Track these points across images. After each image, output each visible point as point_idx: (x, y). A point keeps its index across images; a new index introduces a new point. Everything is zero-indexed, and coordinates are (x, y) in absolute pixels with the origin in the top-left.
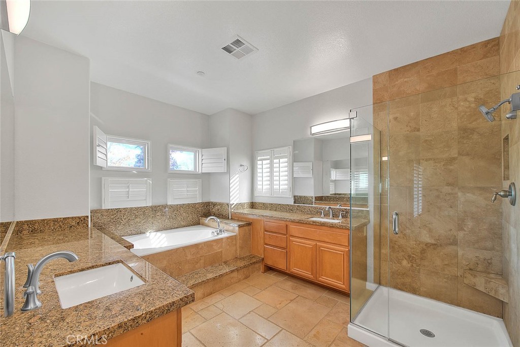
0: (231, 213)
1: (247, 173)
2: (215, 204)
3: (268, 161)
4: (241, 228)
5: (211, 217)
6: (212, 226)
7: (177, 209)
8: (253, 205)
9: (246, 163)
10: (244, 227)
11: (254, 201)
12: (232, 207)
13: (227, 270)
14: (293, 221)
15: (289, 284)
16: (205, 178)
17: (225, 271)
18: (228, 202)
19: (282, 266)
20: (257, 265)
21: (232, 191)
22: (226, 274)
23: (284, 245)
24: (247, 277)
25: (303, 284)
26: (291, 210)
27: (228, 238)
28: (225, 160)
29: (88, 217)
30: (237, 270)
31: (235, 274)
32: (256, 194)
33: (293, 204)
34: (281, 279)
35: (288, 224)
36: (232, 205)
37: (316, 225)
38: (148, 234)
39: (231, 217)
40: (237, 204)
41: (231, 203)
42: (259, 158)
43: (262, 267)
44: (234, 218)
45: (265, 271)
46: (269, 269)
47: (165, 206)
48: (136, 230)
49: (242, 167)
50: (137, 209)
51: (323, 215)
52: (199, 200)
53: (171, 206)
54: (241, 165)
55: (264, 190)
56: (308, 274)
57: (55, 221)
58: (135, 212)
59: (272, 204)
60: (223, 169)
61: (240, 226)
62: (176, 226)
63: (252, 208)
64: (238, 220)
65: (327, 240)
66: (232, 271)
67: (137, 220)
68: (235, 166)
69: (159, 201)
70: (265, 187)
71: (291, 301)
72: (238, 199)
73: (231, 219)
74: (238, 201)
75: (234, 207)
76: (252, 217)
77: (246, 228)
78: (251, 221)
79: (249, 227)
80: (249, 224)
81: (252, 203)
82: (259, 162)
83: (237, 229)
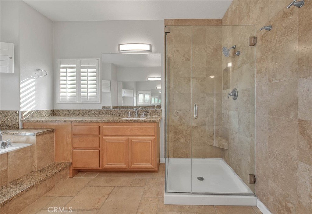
0: (22, 121)
1: (47, 79)
3: (74, 70)
4: (40, 137)
8: (54, 113)
9: (45, 70)
10: (45, 135)
11: (56, 108)
12: (23, 115)
14: (106, 122)
15: (102, 180)
19: (94, 164)
20: (63, 173)
21: (23, 97)
23: (96, 145)
24: (50, 189)
25: (117, 175)
26: (100, 114)
28: (11, 58)
32: (58, 101)
33: (102, 109)
35: (100, 125)
36: (22, 113)
37: (129, 122)
39: (23, 126)
40: (32, 111)
41: (21, 110)
42: (62, 66)
43: (69, 172)
45: (73, 175)
46: (78, 171)
49: (39, 72)
51: (130, 116)
54: (37, 70)
55: (68, 98)
56: (122, 166)
59: (79, 110)
61: (37, 135)
63: (54, 116)
64: (34, 129)
65: (138, 133)
70: (69, 94)
71: (109, 194)
72: (34, 106)
73: (23, 129)
74: (34, 108)
75: (27, 115)
76: (56, 124)
77: (48, 136)
78: (54, 128)
79: (52, 134)
80: (51, 131)
81: (54, 110)
82: (62, 70)
83: (33, 138)
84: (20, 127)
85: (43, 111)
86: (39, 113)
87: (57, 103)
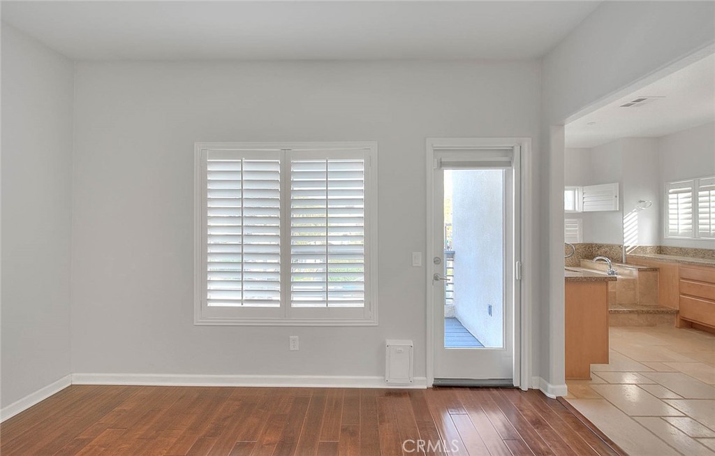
0: (626, 255)
1: (651, 211)
2: (600, 246)
3: (690, 194)
4: (643, 273)
5: (598, 258)
6: (598, 268)
8: (660, 250)
9: (650, 200)
10: (648, 272)
11: (665, 244)
12: (627, 250)
13: (623, 309)
16: (586, 218)
17: (621, 310)
18: (620, 243)
20: (667, 316)
21: (627, 232)
22: (624, 312)
24: (652, 325)
27: (623, 280)
28: (616, 197)
30: (638, 312)
31: (634, 317)
32: (666, 236)
36: (626, 247)
39: (626, 260)
40: (635, 247)
41: (625, 245)
42: (670, 191)
43: (677, 320)
44: (631, 261)
45: (682, 327)
46: (689, 324)
49: (643, 203)
52: (579, 240)
54: (640, 202)
55: (680, 231)
59: (696, 249)
60: (613, 207)
61: (639, 270)
63: (660, 253)
64: (637, 265)
66: (630, 312)
68: (631, 203)
70: (681, 227)
72: (637, 241)
73: (626, 263)
74: (636, 244)
75: (630, 250)
77: (650, 274)
78: (657, 267)
79: (655, 273)
80: (655, 270)
81: (660, 247)
82: (670, 196)
83: (635, 273)
84: (624, 261)
85: (646, 247)
86: (642, 249)
87: (665, 238)
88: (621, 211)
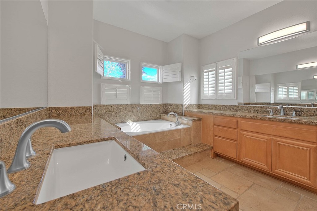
0: (184, 110)
1: (195, 83)
2: (171, 105)
3: (214, 72)
4: (194, 122)
5: (170, 113)
6: (170, 120)
7: (146, 107)
8: (199, 106)
9: (195, 75)
13: (186, 153)
14: (244, 118)
15: (239, 171)
16: (164, 86)
17: (185, 155)
18: (181, 103)
19: (232, 154)
20: (207, 152)
21: (185, 95)
22: (186, 156)
23: (234, 137)
24: (200, 161)
25: (254, 173)
26: (236, 110)
27: (185, 129)
28: (180, 72)
29: (91, 107)
30: (194, 154)
31: (192, 157)
32: (202, 98)
33: (237, 105)
34: (230, 165)
35: (238, 120)
38: (128, 123)
39: (184, 114)
40: (188, 105)
41: (184, 104)
42: (205, 71)
43: (211, 154)
44: (187, 114)
45: (214, 158)
46: (217, 155)
47: (139, 105)
48: (121, 120)
49: (192, 78)
50: (121, 105)
51: (271, 114)
52: (160, 102)
53: (143, 105)
54: (191, 77)
55: (209, 95)
56: (262, 166)
57: (72, 108)
58: (120, 108)
59: (217, 105)
60: (179, 79)
61: (194, 121)
62: (146, 119)
63: (199, 108)
64: (190, 117)
65: (286, 135)
66: (190, 155)
67: (121, 113)
68: (187, 77)
69: (135, 102)
70: (210, 92)
71: (249, 187)
72: (189, 101)
73: (184, 116)
74: (189, 103)
75: (186, 107)
76: (202, 115)
77: (198, 122)
78: (202, 117)
79: (200, 122)
80: (200, 120)
81: (199, 104)
82: (205, 74)
83: (191, 123)
85: (193, 105)
86: (191, 106)
87: (202, 99)
88: (182, 82)
